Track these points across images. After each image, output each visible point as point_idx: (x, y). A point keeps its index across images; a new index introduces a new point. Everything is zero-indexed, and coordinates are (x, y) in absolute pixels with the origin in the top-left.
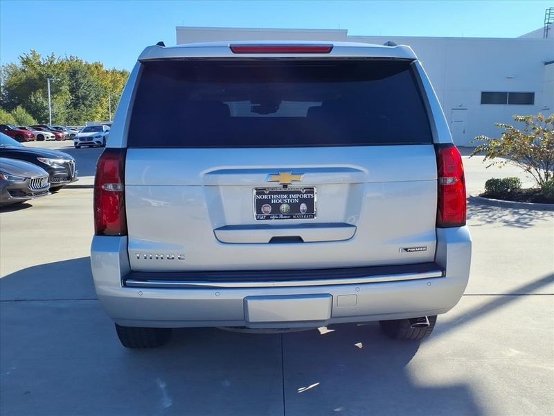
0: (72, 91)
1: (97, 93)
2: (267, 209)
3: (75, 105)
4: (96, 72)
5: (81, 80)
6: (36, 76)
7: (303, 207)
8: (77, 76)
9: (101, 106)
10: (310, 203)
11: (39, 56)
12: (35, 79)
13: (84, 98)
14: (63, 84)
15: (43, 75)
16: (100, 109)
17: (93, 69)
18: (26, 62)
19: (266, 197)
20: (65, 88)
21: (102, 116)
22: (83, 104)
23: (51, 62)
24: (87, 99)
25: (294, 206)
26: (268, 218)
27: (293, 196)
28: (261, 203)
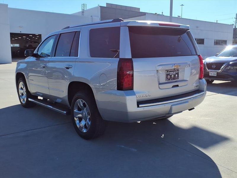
2: (169, 77)
10: (178, 74)
25: (175, 75)
26: (169, 80)
27: (174, 72)
28: (167, 75)
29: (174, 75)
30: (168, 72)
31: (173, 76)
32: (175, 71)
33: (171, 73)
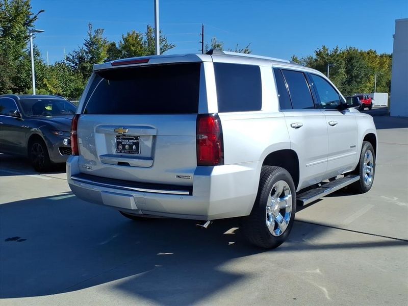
0: (348, 72)
1: (367, 72)
2: (120, 147)
3: (349, 82)
4: (367, 58)
5: (355, 64)
6: (323, 64)
7: (134, 147)
8: (352, 61)
9: (369, 82)
10: (137, 145)
11: (327, 50)
12: (322, 66)
13: (357, 77)
14: (340, 68)
15: (327, 62)
16: (368, 84)
17: (365, 55)
18: (318, 54)
19: (120, 140)
20: (342, 70)
21: (370, 89)
22: (355, 81)
23: (336, 53)
24: (358, 78)
25: (131, 146)
26: (121, 152)
27: (131, 141)
28: (118, 143)
29: (129, 145)
30: (119, 139)
31: (127, 146)
32: (133, 139)
33: (125, 142)
